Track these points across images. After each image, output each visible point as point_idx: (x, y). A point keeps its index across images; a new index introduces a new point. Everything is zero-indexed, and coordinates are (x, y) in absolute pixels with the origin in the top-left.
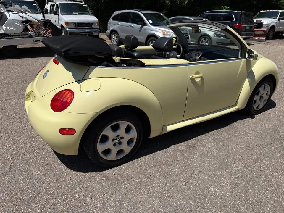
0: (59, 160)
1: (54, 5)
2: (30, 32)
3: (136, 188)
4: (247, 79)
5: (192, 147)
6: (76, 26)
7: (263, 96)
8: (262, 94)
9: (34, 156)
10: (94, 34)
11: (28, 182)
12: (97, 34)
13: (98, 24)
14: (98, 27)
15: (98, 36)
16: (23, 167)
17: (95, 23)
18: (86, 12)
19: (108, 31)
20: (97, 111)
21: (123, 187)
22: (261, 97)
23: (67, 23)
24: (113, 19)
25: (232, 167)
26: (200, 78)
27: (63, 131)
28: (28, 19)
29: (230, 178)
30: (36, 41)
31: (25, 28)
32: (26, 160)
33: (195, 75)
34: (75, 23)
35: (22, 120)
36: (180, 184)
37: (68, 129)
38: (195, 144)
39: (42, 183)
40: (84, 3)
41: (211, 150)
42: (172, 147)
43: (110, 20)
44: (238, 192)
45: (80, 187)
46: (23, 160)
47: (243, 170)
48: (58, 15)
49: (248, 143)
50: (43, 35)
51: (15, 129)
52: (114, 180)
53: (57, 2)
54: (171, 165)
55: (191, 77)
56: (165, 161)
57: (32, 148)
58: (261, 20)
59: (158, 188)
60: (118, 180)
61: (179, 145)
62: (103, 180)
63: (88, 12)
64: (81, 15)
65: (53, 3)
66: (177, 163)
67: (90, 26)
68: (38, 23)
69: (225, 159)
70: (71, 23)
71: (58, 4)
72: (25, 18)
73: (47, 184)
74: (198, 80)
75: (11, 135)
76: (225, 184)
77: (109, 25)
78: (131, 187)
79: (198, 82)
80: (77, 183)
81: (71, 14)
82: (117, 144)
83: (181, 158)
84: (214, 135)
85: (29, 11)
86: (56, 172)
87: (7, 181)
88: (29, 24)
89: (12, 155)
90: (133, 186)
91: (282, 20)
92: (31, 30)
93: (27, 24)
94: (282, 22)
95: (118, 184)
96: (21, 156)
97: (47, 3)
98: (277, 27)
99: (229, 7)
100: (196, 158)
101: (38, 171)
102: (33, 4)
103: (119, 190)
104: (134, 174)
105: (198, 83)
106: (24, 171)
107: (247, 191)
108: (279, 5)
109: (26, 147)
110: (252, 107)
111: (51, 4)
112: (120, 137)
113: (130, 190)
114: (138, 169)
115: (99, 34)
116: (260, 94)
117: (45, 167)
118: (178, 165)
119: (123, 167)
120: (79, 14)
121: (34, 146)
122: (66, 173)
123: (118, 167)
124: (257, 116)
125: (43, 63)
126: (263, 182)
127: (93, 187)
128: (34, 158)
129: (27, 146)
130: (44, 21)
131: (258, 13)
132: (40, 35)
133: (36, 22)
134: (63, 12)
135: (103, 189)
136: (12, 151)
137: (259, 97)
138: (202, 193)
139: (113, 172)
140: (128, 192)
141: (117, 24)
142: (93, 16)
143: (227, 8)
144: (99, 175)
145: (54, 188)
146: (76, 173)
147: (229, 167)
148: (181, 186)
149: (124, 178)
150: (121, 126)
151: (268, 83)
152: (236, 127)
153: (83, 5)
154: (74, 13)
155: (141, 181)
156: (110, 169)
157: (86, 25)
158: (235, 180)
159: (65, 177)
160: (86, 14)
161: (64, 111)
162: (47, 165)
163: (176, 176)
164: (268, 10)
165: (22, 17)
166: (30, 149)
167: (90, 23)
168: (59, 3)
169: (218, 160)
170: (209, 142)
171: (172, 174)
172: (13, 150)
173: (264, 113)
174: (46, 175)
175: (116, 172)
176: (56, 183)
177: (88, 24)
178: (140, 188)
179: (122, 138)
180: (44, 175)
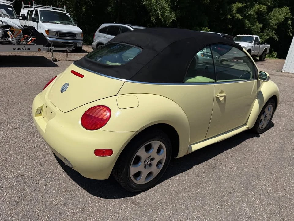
0: (78, 186)
1: (32, 11)
2: (10, 39)
3: (173, 214)
4: (257, 99)
5: (214, 168)
6: (58, 36)
7: (267, 115)
8: (266, 114)
9: (46, 182)
10: (77, 46)
11: (48, 214)
12: (80, 45)
13: (82, 35)
14: (82, 38)
15: (82, 47)
16: (37, 196)
17: (79, 34)
18: (68, 21)
19: (95, 44)
20: (136, 130)
21: (159, 214)
22: (266, 117)
23: (47, 32)
24: (100, 31)
25: (258, 187)
26: (223, 97)
27: (98, 152)
28: (8, 24)
29: (260, 199)
30: (17, 49)
31: (4, 33)
32: (37, 187)
33: (220, 94)
34: (57, 33)
35: (18, 139)
36: (216, 208)
37: (105, 149)
38: (216, 164)
39: (66, 214)
40: (66, 12)
41: (233, 170)
42: (195, 168)
43: (97, 33)
44: (272, 213)
45: (112, 217)
46: (34, 188)
47: (269, 189)
48: (38, 22)
49: (263, 162)
50: (25, 43)
51: (13, 149)
52: (146, 206)
53: (36, 8)
54: (201, 188)
55: (216, 95)
56: (193, 183)
57: (41, 172)
58: (239, 43)
59: (195, 213)
60: (151, 206)
61: (200, 165)
62: (135, 207)
63: (71, 22)
64: (63, 24)
65: (31, 9)
66: (206, 185)
67: (73, 37)
68: (19, 29)
69: (249, 179)
70: (51, 32)
71: (37, 11)
72: (5, 23)
73: (72, 214)
74: (221, 99)
75: (10, 157)
76: (258, 205)
77: (95, 37)
78: (168, 213)
79: (222, 100)
80: (106, 212)
81: (53, 23)
82: (147, 166)
83: (208, 179)
84: (230, 154)
85: (7, 16)
86: (78, 200)
87: (21, 214)
88: (10, 30)
89: (18, 181)
90: (169, 212)
91: (257, 45)
92: (12, 37)
93: (8, 30)
94: (256, 46)
95: (152, 210)
96: (30, 182)
97: (24, 8)
98: (253, 51)
99: (209, 29)
100: (222, 179)
101: (57, 200)
102: (9, 8)
103: (156, 217)
104: (166, 199)
105: (222, 102)
106: (39, 201)
107: (279, 211)
108: (251, 30)
109: (33, 172)
110: (259, 126)
111: (29, 11)
112: (150, 158)
113: (167, 217)
114: (168, 193)
115: (82, 45)
116: (265, 114)
117: (64, 195)
118: (208, 187)
119: (152, 191)
120: (61, 23)
121: (42, 170)
122: (90, 201)
123: (146, 192)
124: (261, 135)
125: (25, 74)
126: (290, 201)
127: (126, 216)
128: (46, 184)
129: (33, 170)
130: (24, 28)
131: (236, 37)
132: (21, 43)
133: (17, 29)
134: (43, 19)
135: (139, 217)
136: (17, 177)
137: (264, 116)
138: (241, 216)
139: (143, 198)
140: (166, 219)
141: (105, 37)
142: (77, 27)
143: (208, 30)
144: (129, 202)
145: (82, 219)
146: (102, 200)
147: (256, 187)
148: (217, 209)
149: (156, 204)
150: (153, 146)
151: (272, 103)
152: (247, 145)
153: (66, 14)
154: (55, 22)
155: (176, 206)
156: (139, 194)
157: (69, 35)
158: (266, 200)
159: (90, 205)
160: (68, 24)
161: (101, 129)
162: (65, 192)
163: (209, 199)
164: (244, 34)
165: (2, 22)
166: (38, 173)
167: (73, 34)
168: (39, 10)
169: (243, 180)
170: (228, 161)
171: (204, 197)
172: (18, 175)
173: (266, 132)
174: (67, 204)
175: (146, 198)
176: (82, 213)
177: (72, 35)
178: (177, 214)
179: (153, 159)
180: (65, 204)
